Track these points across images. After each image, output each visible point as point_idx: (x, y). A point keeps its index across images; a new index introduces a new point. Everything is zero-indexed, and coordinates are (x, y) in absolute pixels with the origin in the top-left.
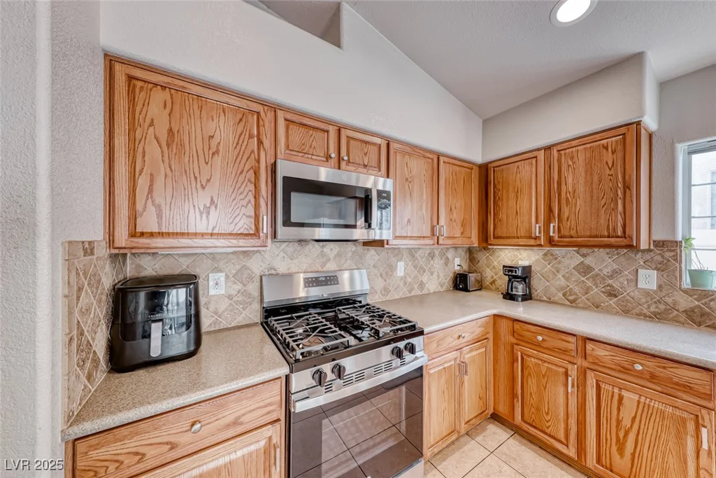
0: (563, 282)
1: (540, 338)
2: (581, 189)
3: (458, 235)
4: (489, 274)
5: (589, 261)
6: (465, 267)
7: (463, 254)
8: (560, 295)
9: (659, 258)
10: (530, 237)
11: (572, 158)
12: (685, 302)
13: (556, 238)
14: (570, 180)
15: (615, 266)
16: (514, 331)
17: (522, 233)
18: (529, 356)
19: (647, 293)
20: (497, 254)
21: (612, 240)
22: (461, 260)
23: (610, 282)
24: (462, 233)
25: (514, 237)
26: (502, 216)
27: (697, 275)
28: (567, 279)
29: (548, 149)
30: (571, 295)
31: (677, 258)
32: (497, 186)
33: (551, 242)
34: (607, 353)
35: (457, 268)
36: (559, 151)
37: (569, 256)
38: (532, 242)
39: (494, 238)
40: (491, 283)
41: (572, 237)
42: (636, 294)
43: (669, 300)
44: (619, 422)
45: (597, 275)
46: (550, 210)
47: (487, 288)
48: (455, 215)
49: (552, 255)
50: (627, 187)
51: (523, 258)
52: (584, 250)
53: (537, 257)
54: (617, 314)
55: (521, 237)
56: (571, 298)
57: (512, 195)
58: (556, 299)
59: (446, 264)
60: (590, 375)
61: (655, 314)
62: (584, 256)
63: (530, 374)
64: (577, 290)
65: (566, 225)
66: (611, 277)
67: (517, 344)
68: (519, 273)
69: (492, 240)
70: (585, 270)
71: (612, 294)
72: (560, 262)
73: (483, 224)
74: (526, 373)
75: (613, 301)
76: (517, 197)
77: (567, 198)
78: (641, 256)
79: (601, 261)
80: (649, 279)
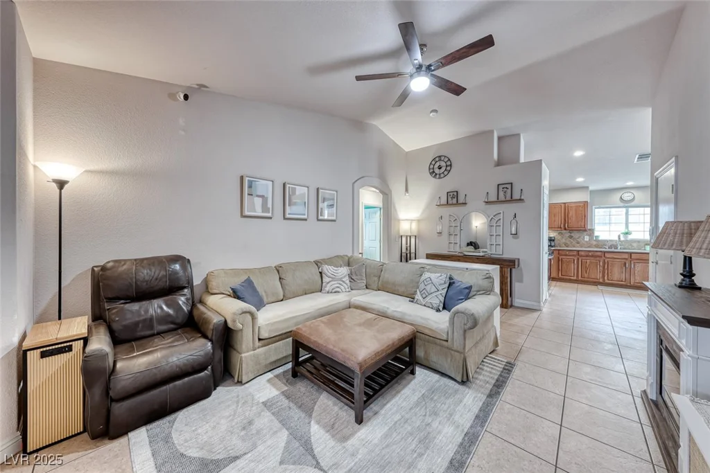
0: (564, 240)
1: (567, 253)
2: (574, 216)
5: (572, 235)
8: (564, 245)
9: (589, 233)
10: (559, 228)
11: (572, 207)
12: (594, 243)
13: (567, 228)
14: (571, 213)
15: (579, 236)
16: (559, 253)
17: (556, 226)
18: (564, 259)
19: (586, 242)
21: (581, 229)
23: (578, 240)
27: (597, 237)
28: (566, 240)
29: (565, 203)
31: (593, 233)
33: (565, 229)
34: (584, 253)
36: (568, 205)
37: (567, 233)
41: (572, 228)
42: (584, 242)
43: (591, 243)
44: (586, 267)
45: (574, 238)
46: (565, 220)
50: (585, 216)
56: (567, 245)
60: (580, 259)
61: (589, 246)
62: (571, 233)
64: (569, 243)
65: (570, 225)
66: (578, 238)
67: (560, 256)
70: (571, 237)
71: (578, 243)
72: (564, 235)
74: (563, 263)
75: (578, 245)
77: (570, 218)
78: (585, 233)
79: (576, 235)
80: (587, 238)
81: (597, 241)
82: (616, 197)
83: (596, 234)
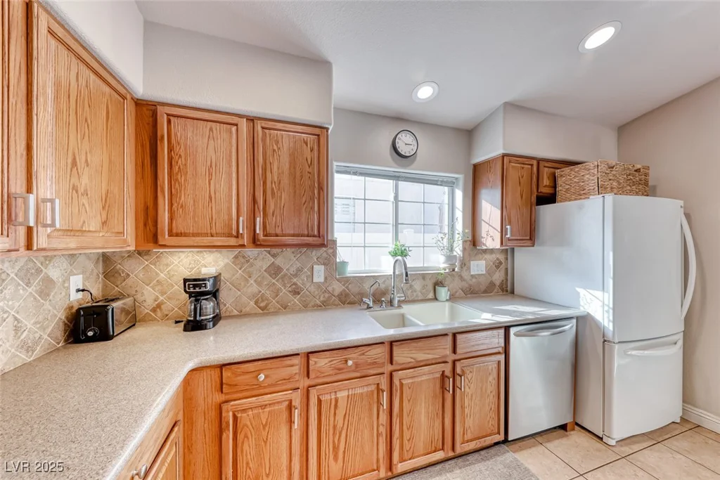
0: (254, 288)
1: (262, 377)
2: (285, 180)
3: (94, 225)
4: (148, 296)
5: (279, 261)
6: (96, 290)
7: (90, 265)
8: (252, 303)
9: (325, 255)
10: (230, 235)
11: (277, 142)
12: (338, 288)
13: (261, 237)
14: (275, 169)
15: (299, 265)
16: (222, 384)
17: (219, 228)
18: (244, 411)
19: (318, 285)
20: (164, 261)
21: (310, 240)
22: (85, 280)
23: (295, 280)
24: (104, 223)
25: (206, 235)
26: (186, 198)
27: (342, 266)
28: (259, 283)
29: (251, 120)
30: (263, 301)
31: (334, 254)
32: (177, 149)
33: (255, 242)
34: (327, 361)
35: (76, 298)
36: (263, 128)
37: (261, 257)
38: (233, 241)
39: (171, 234)
40: (154, 310)
41: (277, 236)
42: (312, 289)
43: (330, 289)
44: (335, 427)
45: (285, 275)
46: (254, 201)
47: (146, 320)
48: (85, 180)
49: (244, 257)
51: (208, 264)
52: (275, 251)
53: (226, 261)
54: (300, 311)
55: (217, 235)
56: (262, 305)
57: (202, 169)
58: (248, 309)
59: (44, 293)
60: (313, 393)
61: (323, 302)
62: (274, 256)
63: (246, 436)
64: (268, 294)
65: (272, 220)
66: (296, 275)
67: (227, 402)
68: (209, 287)
69: (165, 238)
70: (275, 271)
71: (296, 292)
72: (252, 265)
73: (147, 208)
74: (240, 437)
75: (296, 300)
76: (210, 174)
77: (273, 189)
78: (315, 254)
79: (288, 260)
80: (319, 274)
81: (346, 281)
82: (382, 140)
83: (342, 254)
